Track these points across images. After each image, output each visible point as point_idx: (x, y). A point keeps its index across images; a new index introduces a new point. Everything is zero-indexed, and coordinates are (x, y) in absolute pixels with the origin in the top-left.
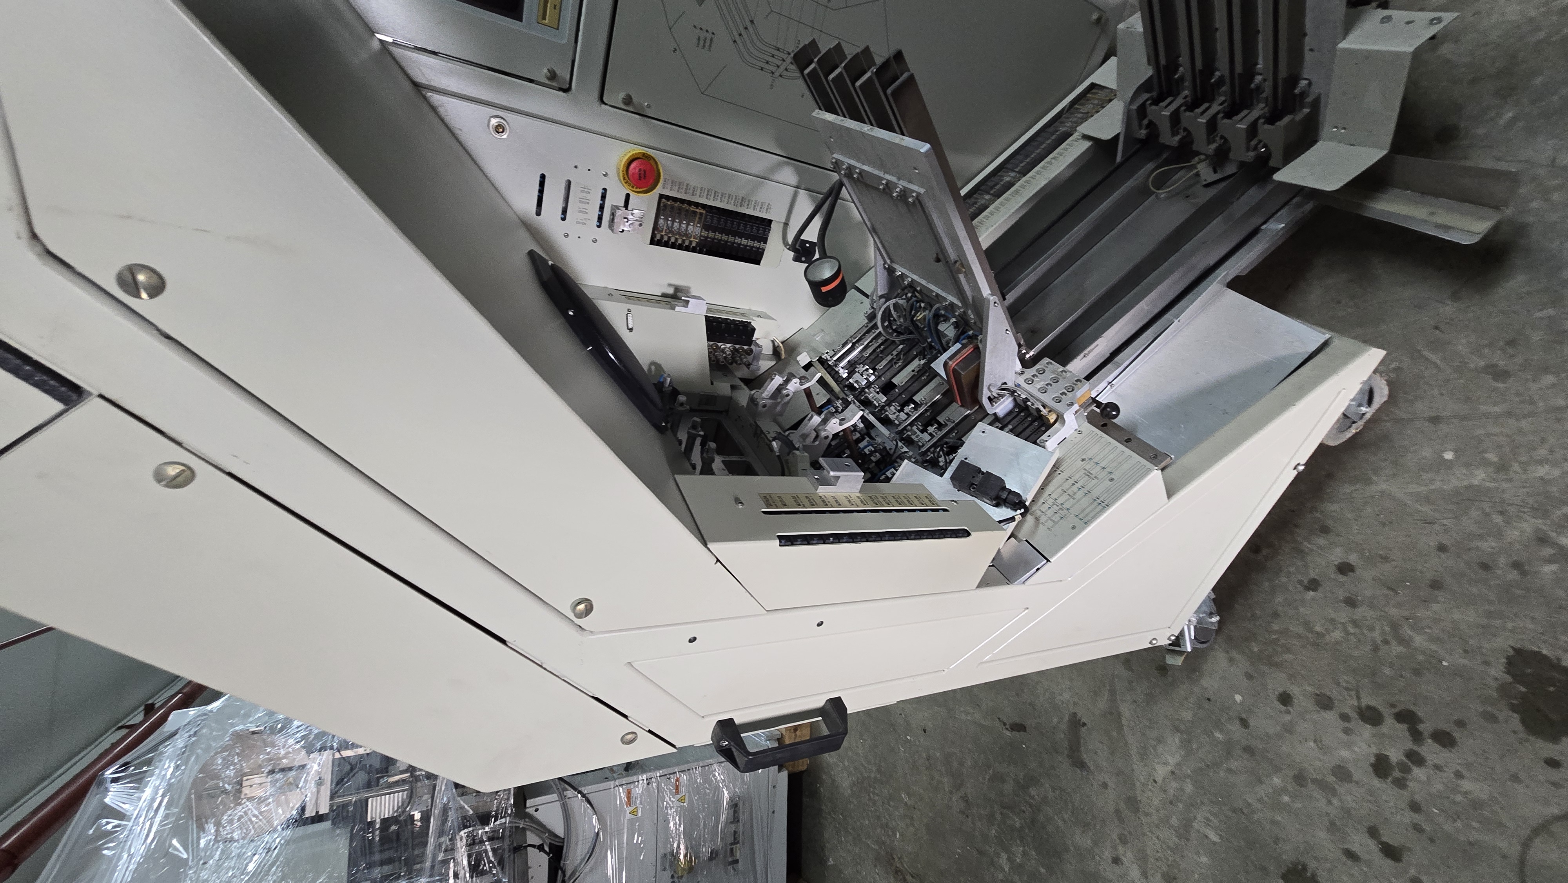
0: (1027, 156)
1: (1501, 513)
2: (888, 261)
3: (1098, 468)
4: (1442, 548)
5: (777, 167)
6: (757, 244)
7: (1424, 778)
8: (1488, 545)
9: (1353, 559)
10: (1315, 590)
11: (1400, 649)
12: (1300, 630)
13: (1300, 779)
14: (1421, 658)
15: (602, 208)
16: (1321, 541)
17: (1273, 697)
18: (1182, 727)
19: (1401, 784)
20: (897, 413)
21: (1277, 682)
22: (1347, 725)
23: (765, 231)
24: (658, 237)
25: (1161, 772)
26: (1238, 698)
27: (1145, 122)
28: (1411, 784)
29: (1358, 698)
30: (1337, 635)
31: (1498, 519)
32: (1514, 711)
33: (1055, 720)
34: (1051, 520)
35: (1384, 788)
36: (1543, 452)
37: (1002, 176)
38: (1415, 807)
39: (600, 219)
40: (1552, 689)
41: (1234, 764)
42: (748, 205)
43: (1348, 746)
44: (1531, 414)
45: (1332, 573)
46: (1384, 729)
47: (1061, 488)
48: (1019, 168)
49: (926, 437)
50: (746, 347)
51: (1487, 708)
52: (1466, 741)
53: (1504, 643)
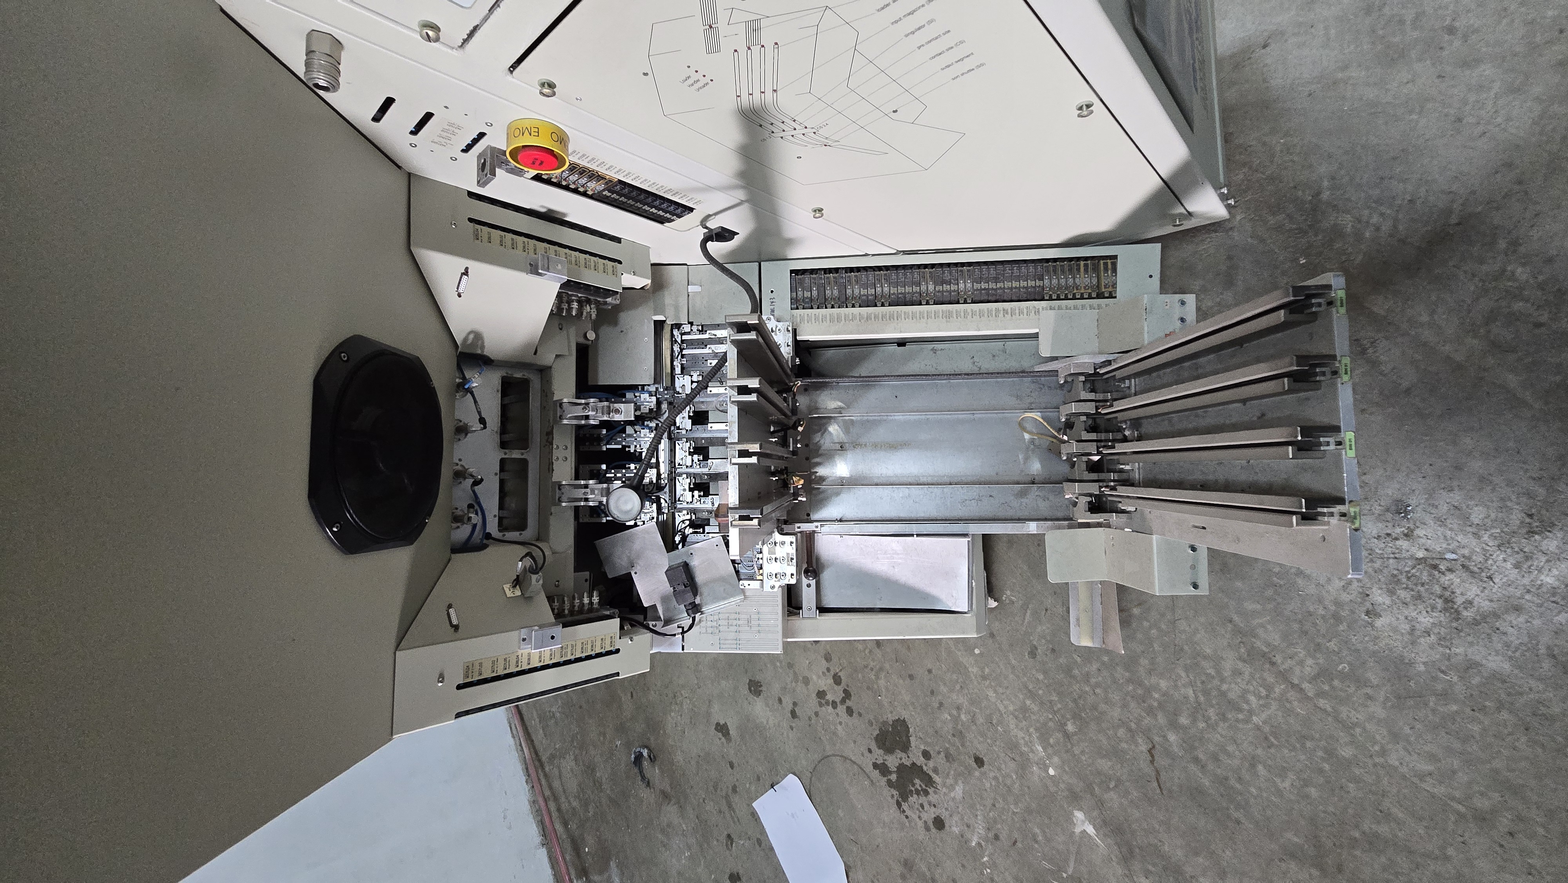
1: (961, 687)
3: (758, 622)
4: (930, 671)
6: (668, 215)
7: (829, 711)
8: (943, 689)
11: (873, 677)
14: (875, 686)
15: (475, 140)
19: (821, 705)
23: (682, 212)
28: (823, 708)
31: (958, 687)
32: (880, 730)
35: (814, 700)
36: (1001, 690)
38: (817, 714)
39: (469, 146)
40: (898, 739)
43: (819, 677)
44: (1018, 677)
46: (836, 687)
51: (874, 721)
52: (855, 720)
53: (905, 715)
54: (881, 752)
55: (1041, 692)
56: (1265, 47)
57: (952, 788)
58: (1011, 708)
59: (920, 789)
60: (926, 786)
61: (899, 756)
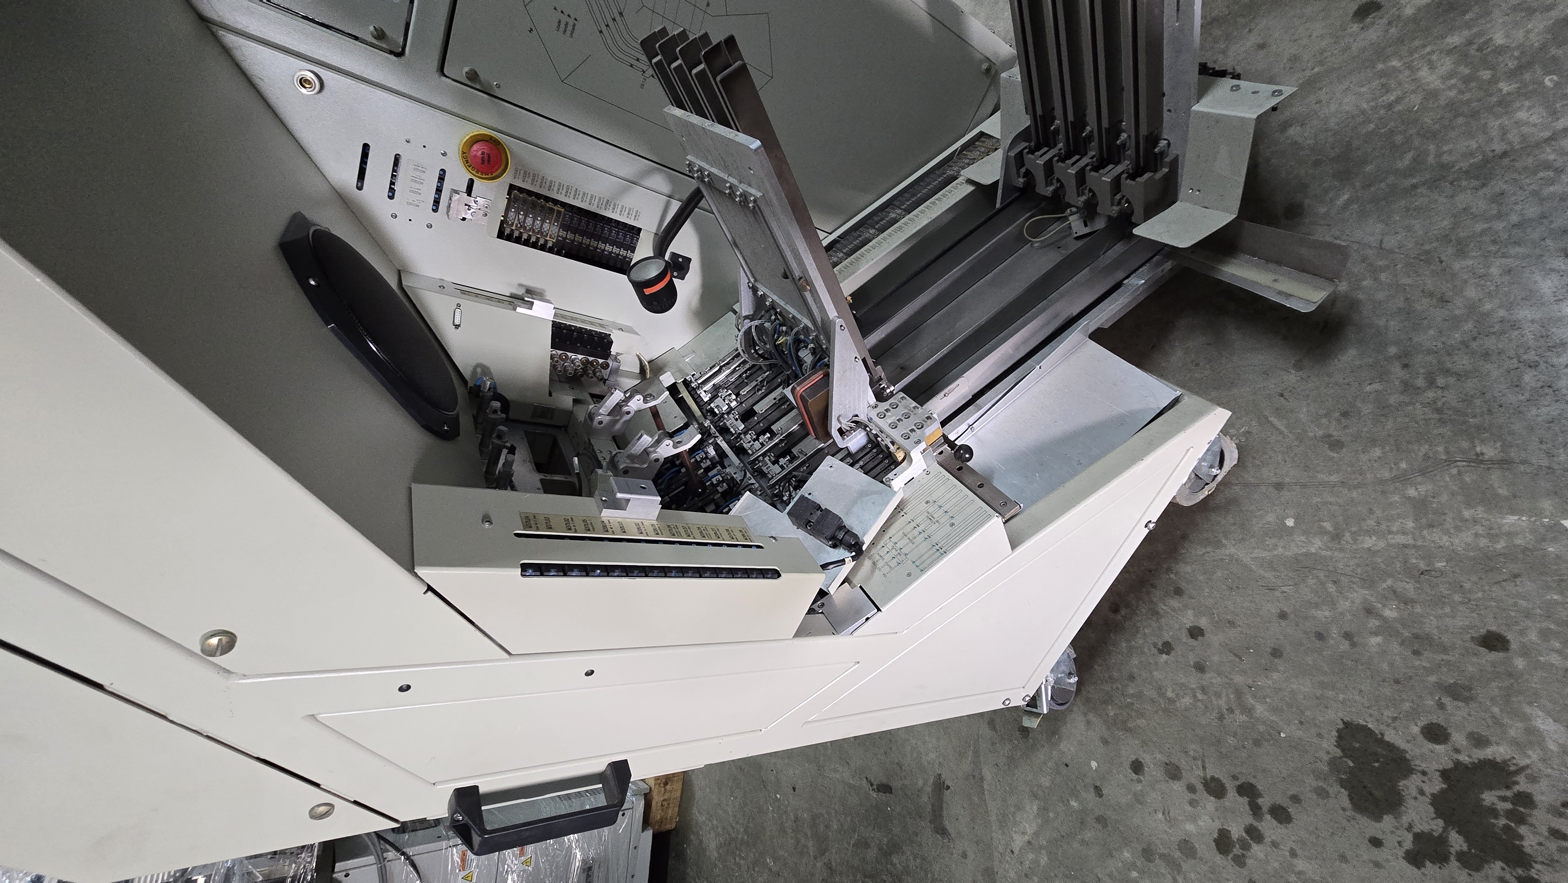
0: (914, 195)
1: (1335, 582)
2: (752, 280)
3: (941, 511)
4: (1283, 616)
5: (648, 173)
6: (623, 252)
7: (1261, 855)
8: (1323, 614)
9: (1203, 622)
10: (1168, 653)
11: (1243, 718)
12: (1153, 694)
13: (1148, 853)
14: (1262, 728)
15: (439, 190)
16: (1175, 603)
17: (1127, 765)
18: (1040, 793)
19: (1240, 861)
20: (752, 442)
21: (1130, 750)
22: (1193, 796)
23: (632, 240)
24: (507, 231)
25: (1019, 841)
26: (1094, 764)
27: (1023, 170)
28: (1250, 862)
29: (1204, 768)
30: (1187, 701)
31: (1331, 588)
32: (1342, 787)
33: (920, 783)
34: (888, 565)
36: (1371, 522)
37: (889, 213)
39: (437, 202)
40: (1376, 765)
41: (1088, 835)
42: (614, 209)
43: (1194, 819)
44: (1359, 485)
45: (1185, 638)
46: (1227, 802)
47: (901, 532)
48: (905, 205)
49: (776, 469)
50: (601, 361)
51: (1321, 784)
52: (1301, 817)
53: (1335, 716)
54: (1388, 820)
55: (1403, 465)
57: (1534, 737)
58: (1410, 524)
59: (1508, 806)
60: (1508, 787)
61: (1414, 792)
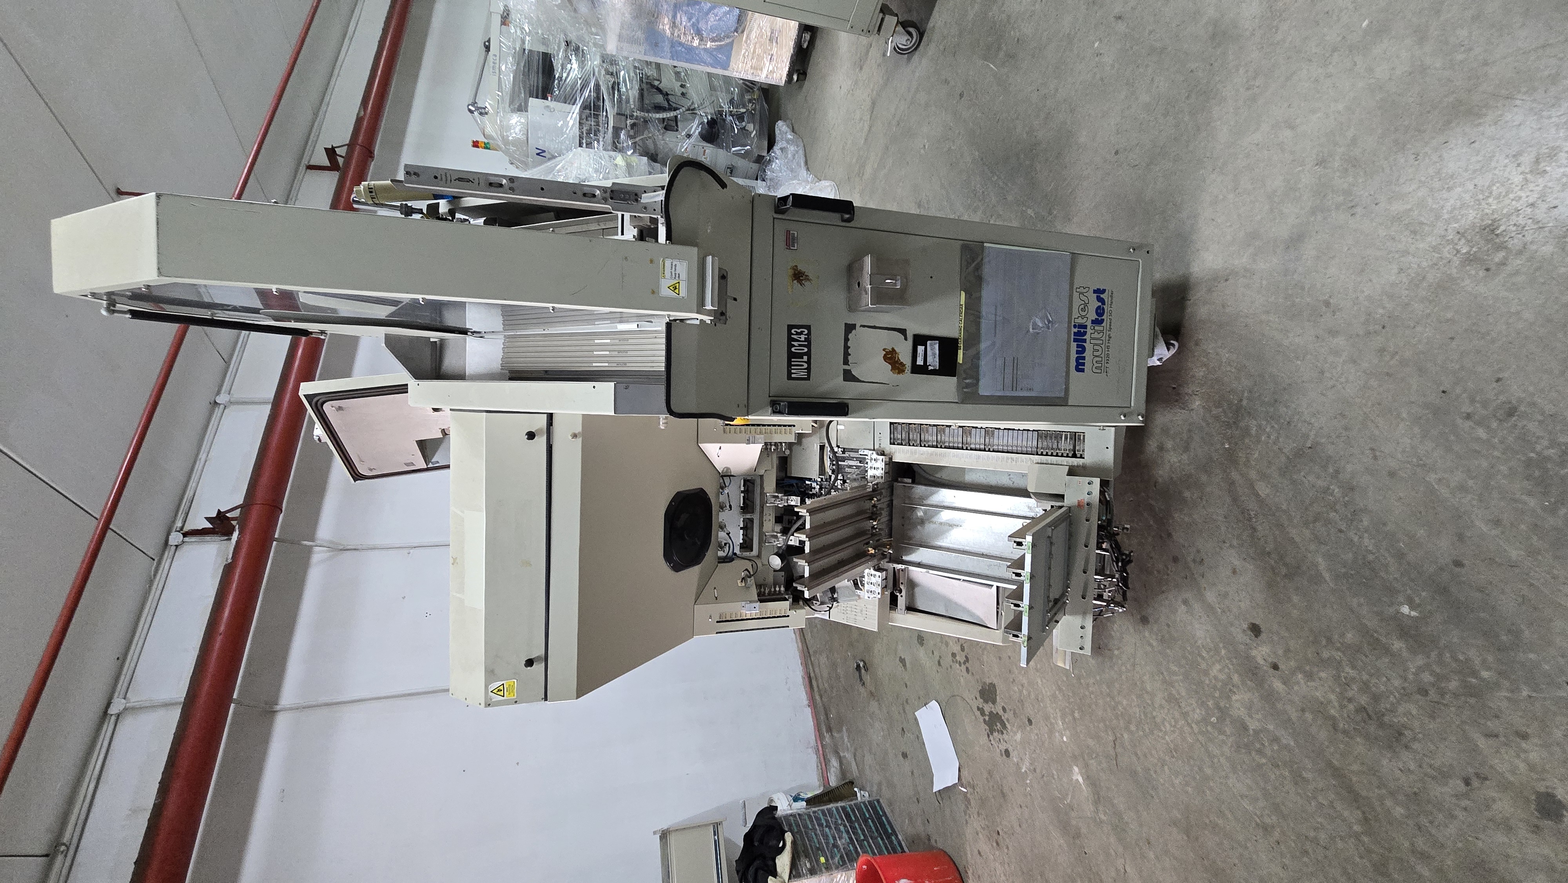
35: (950, 657)
38: (951, 667)
56: (1226, 280)
